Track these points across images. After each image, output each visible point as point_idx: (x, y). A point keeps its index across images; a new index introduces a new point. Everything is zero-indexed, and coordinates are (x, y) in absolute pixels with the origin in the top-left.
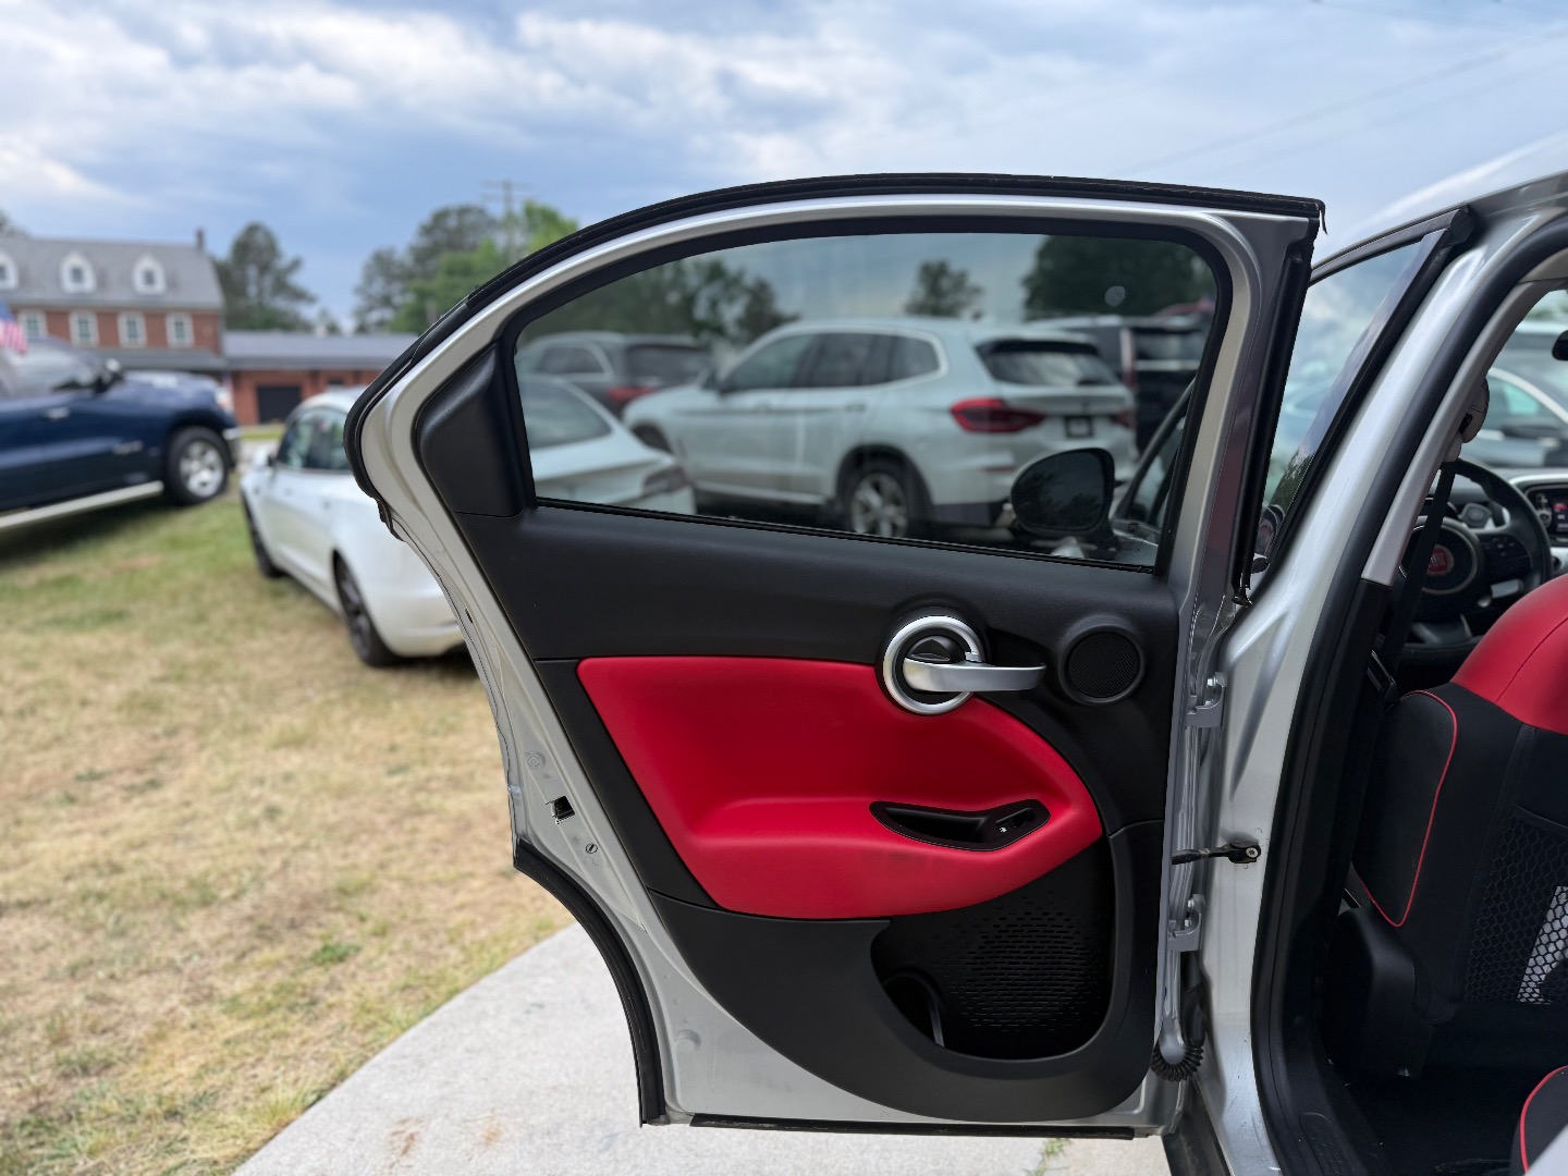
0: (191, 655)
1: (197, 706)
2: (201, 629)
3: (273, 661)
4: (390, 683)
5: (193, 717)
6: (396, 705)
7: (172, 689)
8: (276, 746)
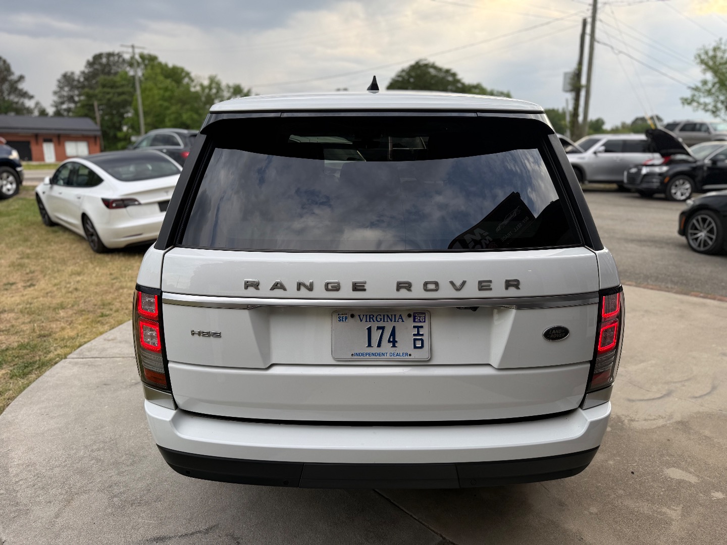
0: (28, 251)
1: (38, 265)
2: (29, 243)
3: (61, 252)
4: (107, 258)
5: (39, 268)
6: (110, 263)
7: (26, 261)
8: (70, 275)
